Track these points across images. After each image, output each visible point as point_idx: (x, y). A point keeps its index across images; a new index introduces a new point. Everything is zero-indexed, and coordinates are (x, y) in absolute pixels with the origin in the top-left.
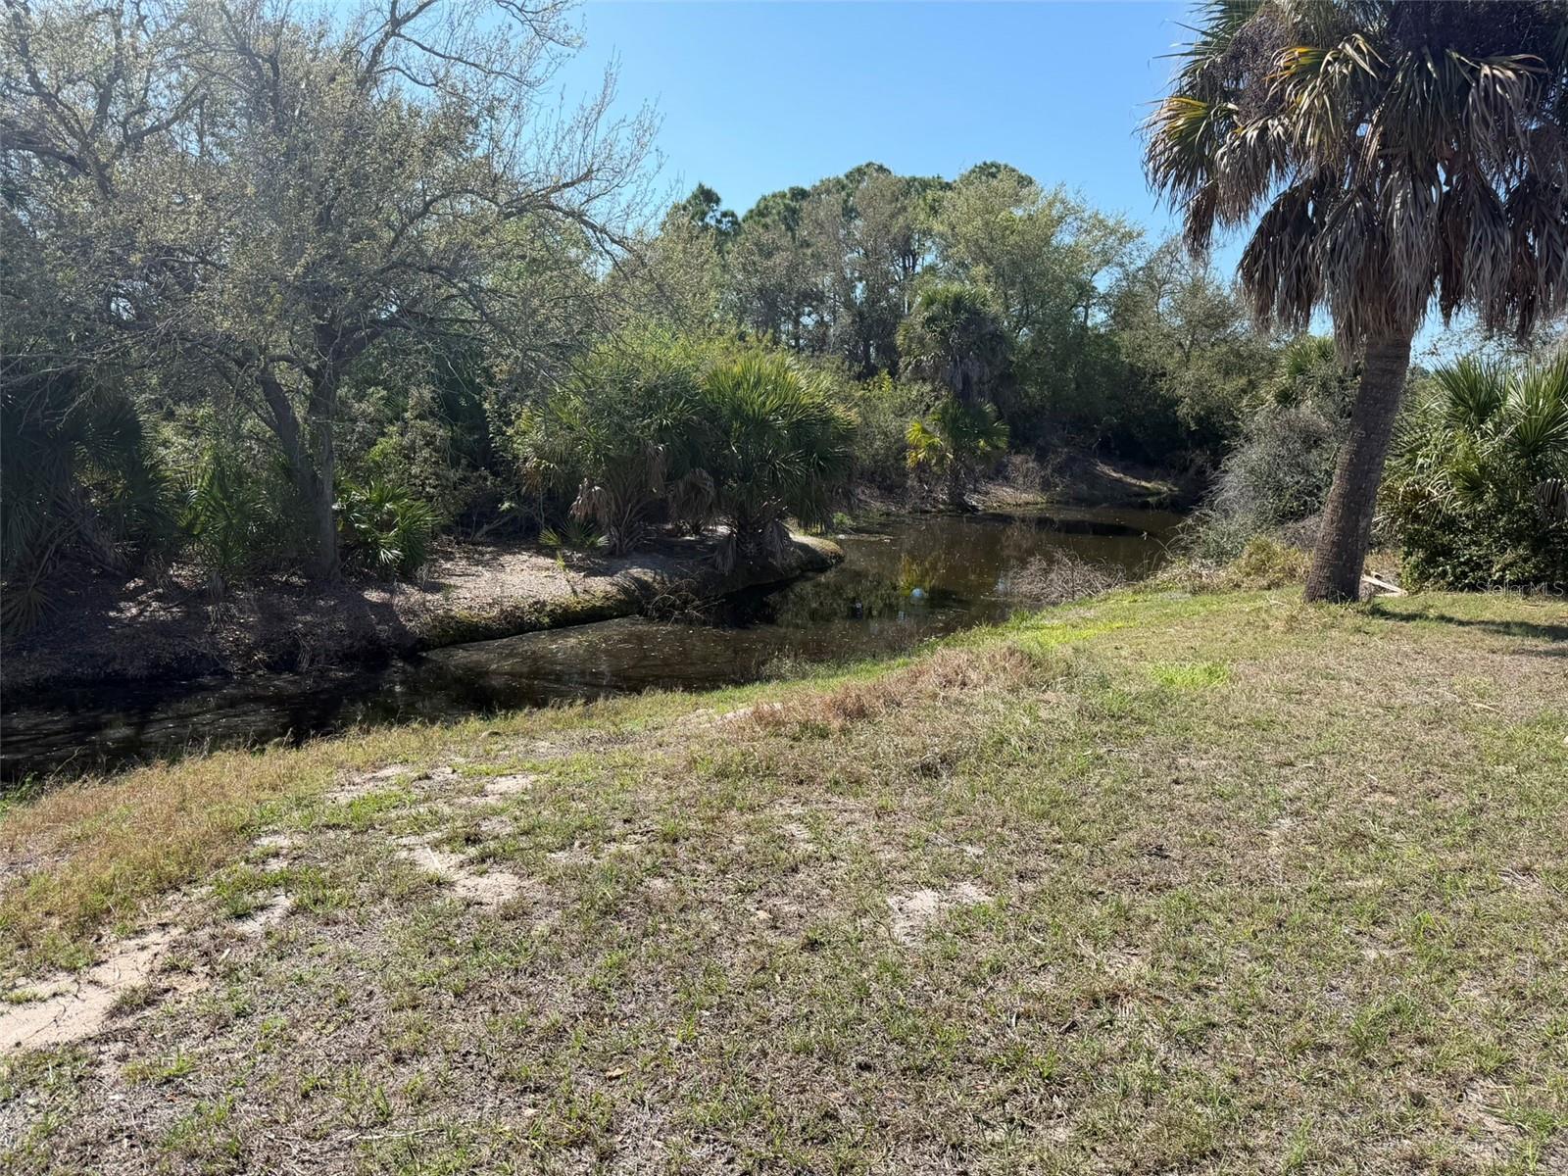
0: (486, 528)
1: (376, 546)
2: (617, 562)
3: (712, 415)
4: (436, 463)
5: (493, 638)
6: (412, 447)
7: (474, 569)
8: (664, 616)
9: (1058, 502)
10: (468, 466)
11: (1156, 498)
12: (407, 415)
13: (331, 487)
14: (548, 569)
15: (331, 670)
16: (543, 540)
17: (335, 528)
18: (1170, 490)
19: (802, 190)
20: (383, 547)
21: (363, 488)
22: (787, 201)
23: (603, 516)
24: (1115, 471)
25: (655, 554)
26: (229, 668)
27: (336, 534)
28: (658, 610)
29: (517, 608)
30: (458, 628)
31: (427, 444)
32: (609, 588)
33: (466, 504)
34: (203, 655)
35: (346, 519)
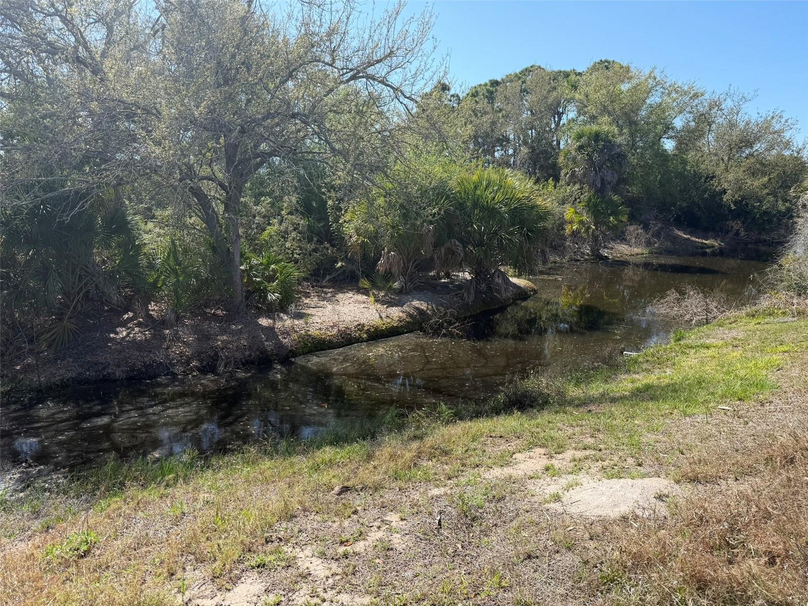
0: (328, 277)
1: (265, 292)
2: (404, 298)
3: (461, 206)
4: (300, 240)
5: (333, 348)
6: (286, 232)
7: (322, 303)
8: (436, 332)
9: (656, 253)
10: (317, 241)
11: (711, 250)
12: (283, 212)
13: (239, 256)
14: (364, 303)
15: (237, 372)
16: (361, 285)
17: (242, 280)
18: (720, 245)
19: (496, 81)
20: (270, 291)
21: (258, 256)
22: (488, 88)
23: (395, 270)
24: (685, 234)
25: (426, 292)
26: (176, 371)
27: (243, 285)
28: (432, 328)
29: (347, 328)
30: (314, 343)
31: (295, 229)
32: (401, 314)
33: (317, 263)
34: (161, 362)
35: (248, 275)
